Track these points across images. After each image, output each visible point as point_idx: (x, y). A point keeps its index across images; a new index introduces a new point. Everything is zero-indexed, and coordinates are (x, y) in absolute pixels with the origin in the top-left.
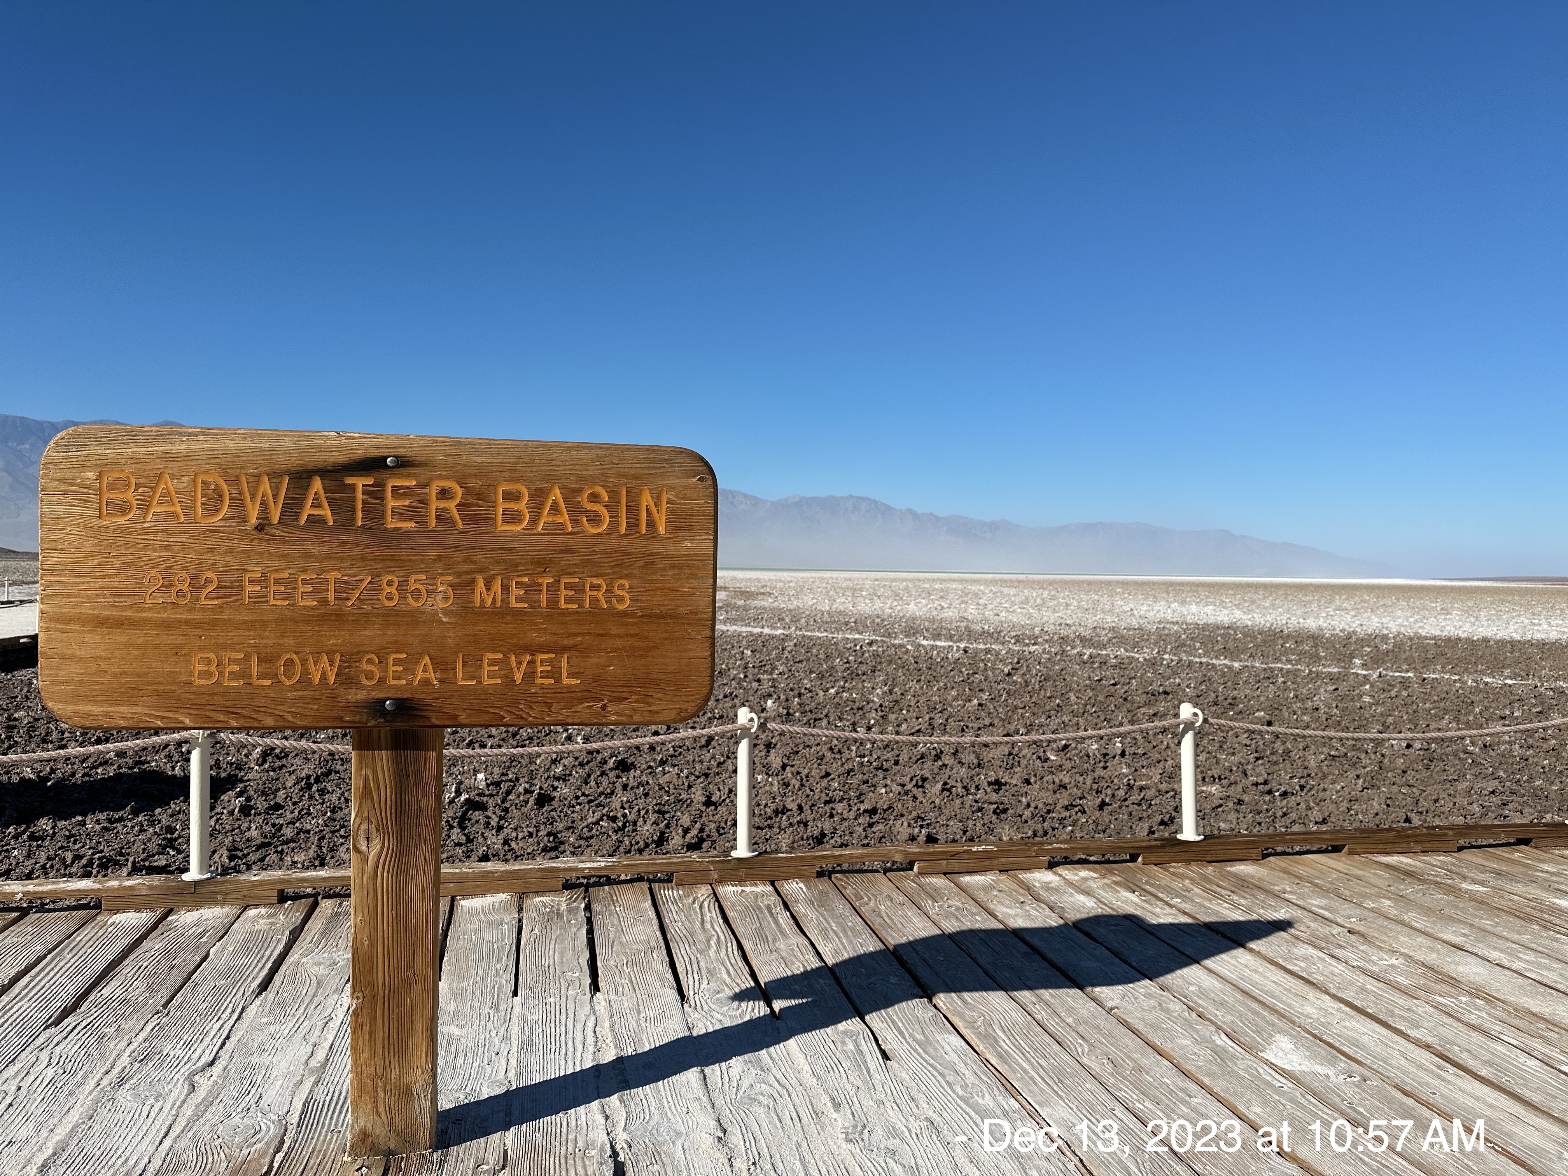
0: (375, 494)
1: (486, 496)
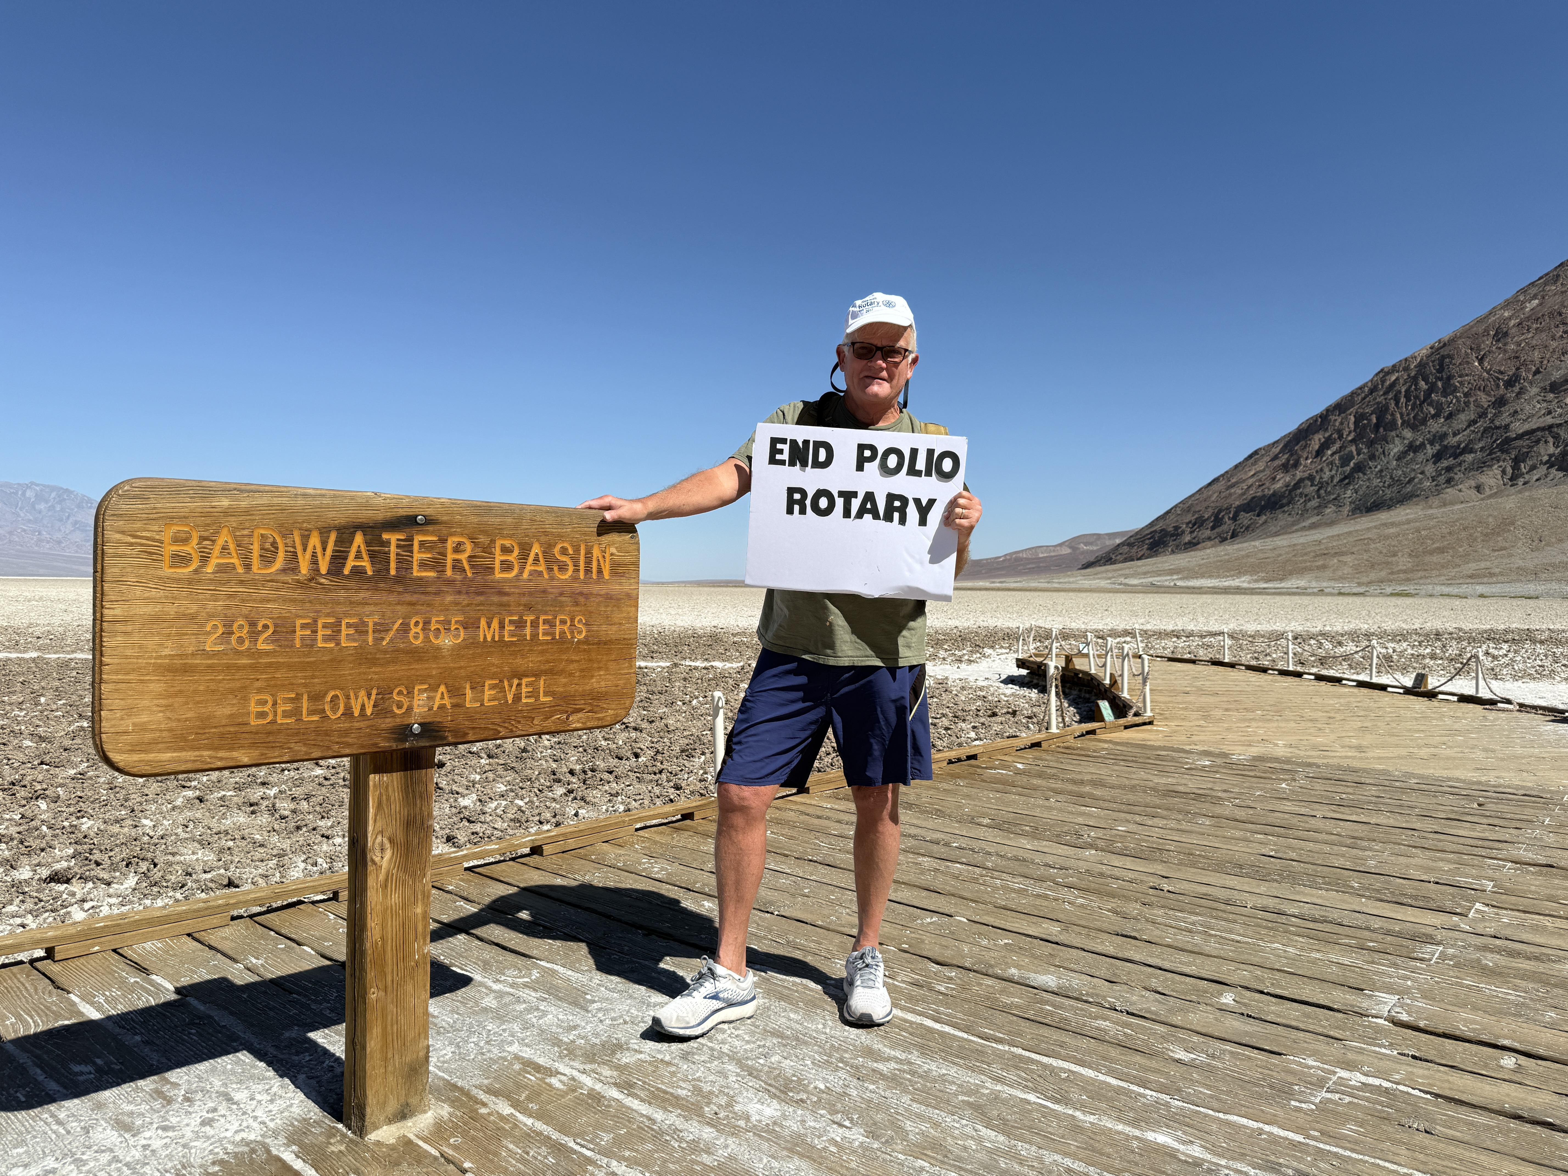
0: (406, 546)
1: (488, 549)
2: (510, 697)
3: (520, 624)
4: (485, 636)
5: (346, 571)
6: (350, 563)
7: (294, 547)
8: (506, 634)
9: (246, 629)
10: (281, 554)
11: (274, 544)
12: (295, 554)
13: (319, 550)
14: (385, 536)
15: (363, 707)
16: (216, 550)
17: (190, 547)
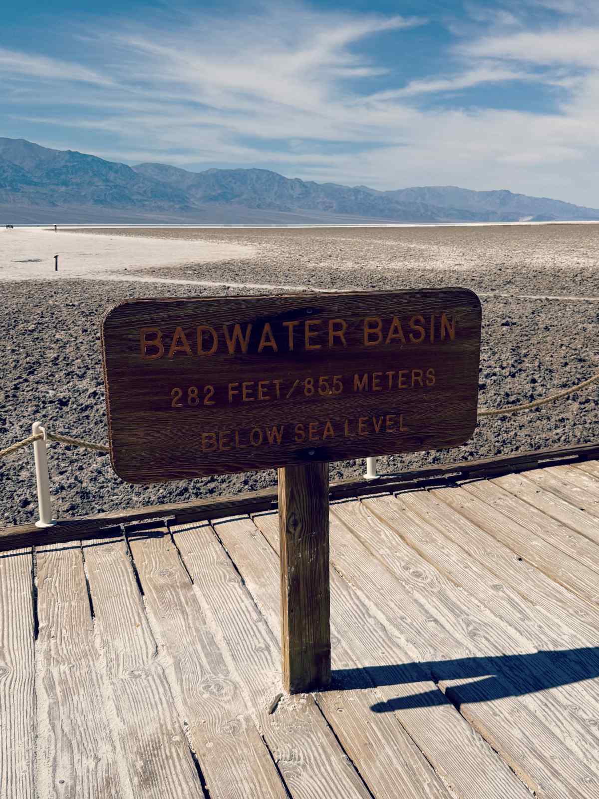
0: (299, 330)
1: (359, 327)
2: (377, 429)
3: (384, 378)
4: (358, 388)
5: (259, 350)
6: (263, 344)
7: (225, 338)
8: (374, 384)
9: (196, 391)
10: (216, 342)
11: (211, 337)
12: (225, 342)
13: (241, 337)
14: (285, 324)
15: (275, 437)
16: (174, 343)
17: (157, 343)
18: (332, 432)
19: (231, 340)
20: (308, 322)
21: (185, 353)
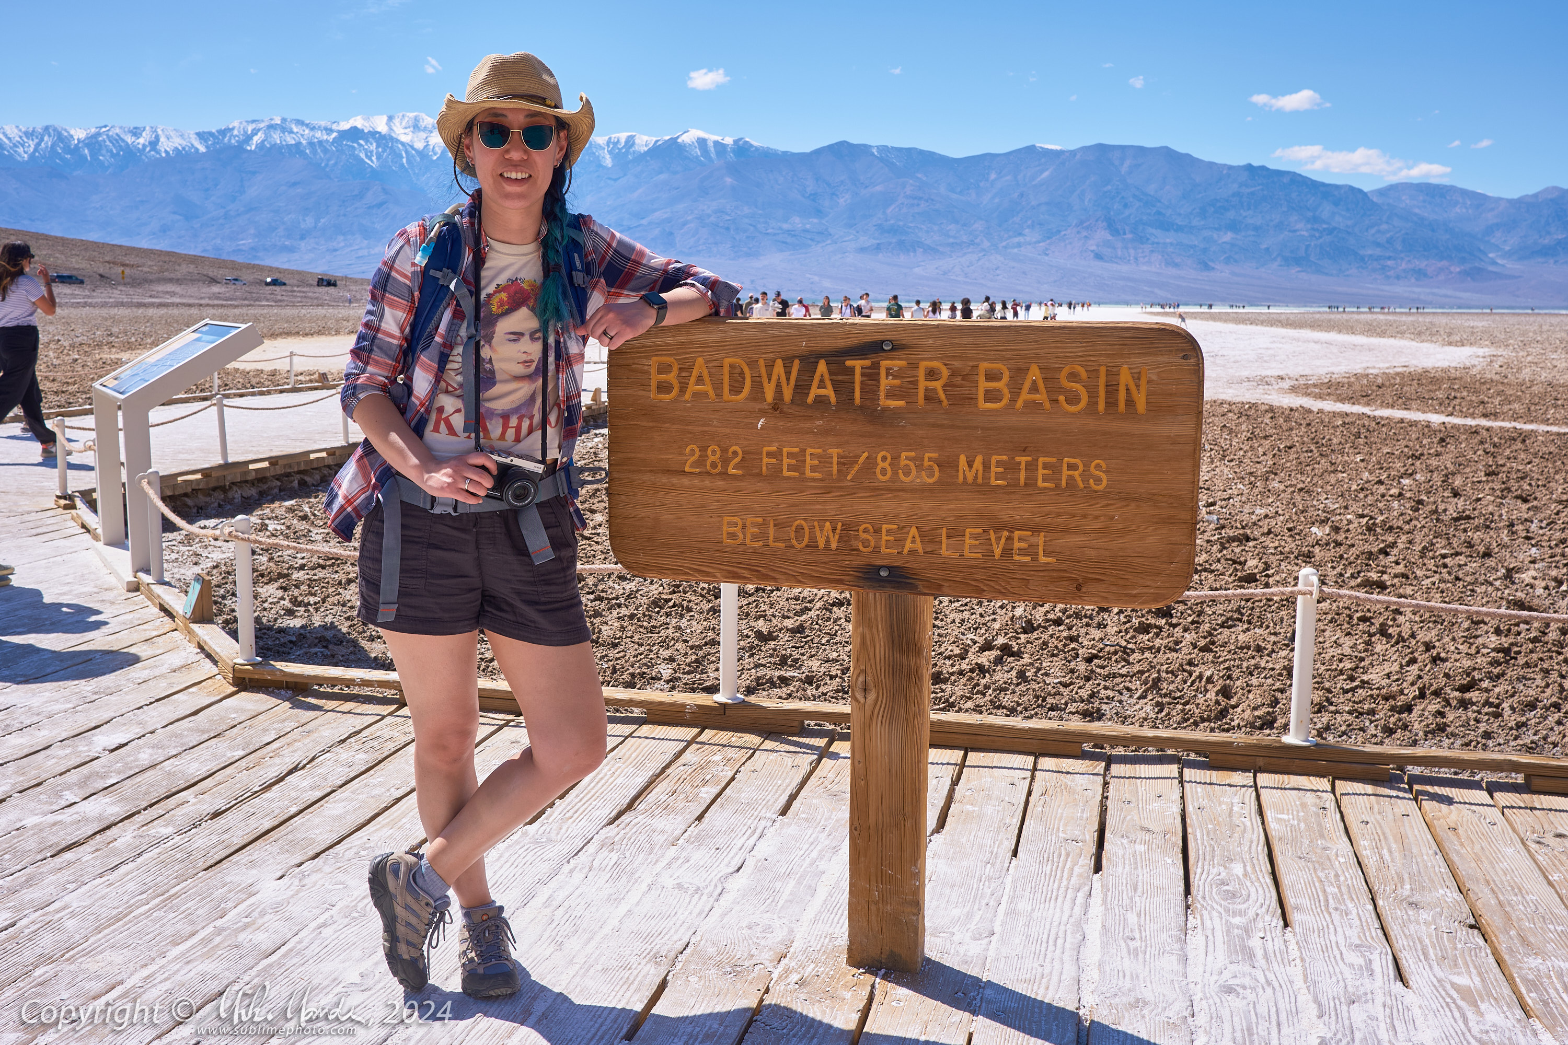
0: (872, 375)
1: (969, 377)
2: (998, 552)
3: (1011, 467)
4: (965, 478)
5: (810, 399)
6: (814, 392)
7: (761, 378)
8: (993, 475)
9: (718, 454)
10: (748, 383)
11: (742, 373)
12: (760, 384)
13: (783, 378)
14: (849, 363)
15: (828, 540)
16: (693, 380)
17: (672, 377)
18: (919, 546)
19: (769, 380)
20: (884, 364)
21: (706, 394)
